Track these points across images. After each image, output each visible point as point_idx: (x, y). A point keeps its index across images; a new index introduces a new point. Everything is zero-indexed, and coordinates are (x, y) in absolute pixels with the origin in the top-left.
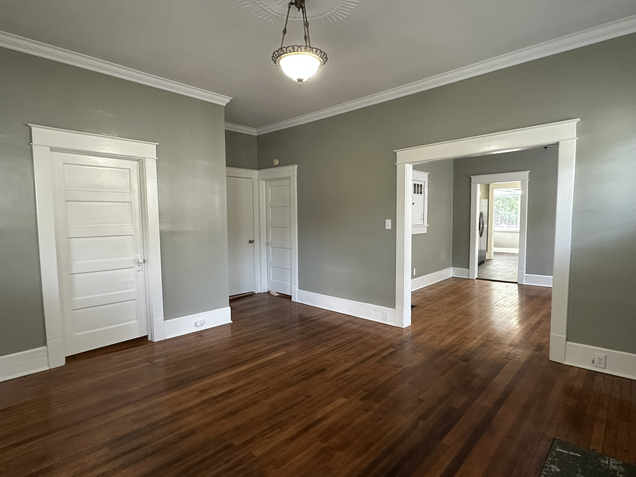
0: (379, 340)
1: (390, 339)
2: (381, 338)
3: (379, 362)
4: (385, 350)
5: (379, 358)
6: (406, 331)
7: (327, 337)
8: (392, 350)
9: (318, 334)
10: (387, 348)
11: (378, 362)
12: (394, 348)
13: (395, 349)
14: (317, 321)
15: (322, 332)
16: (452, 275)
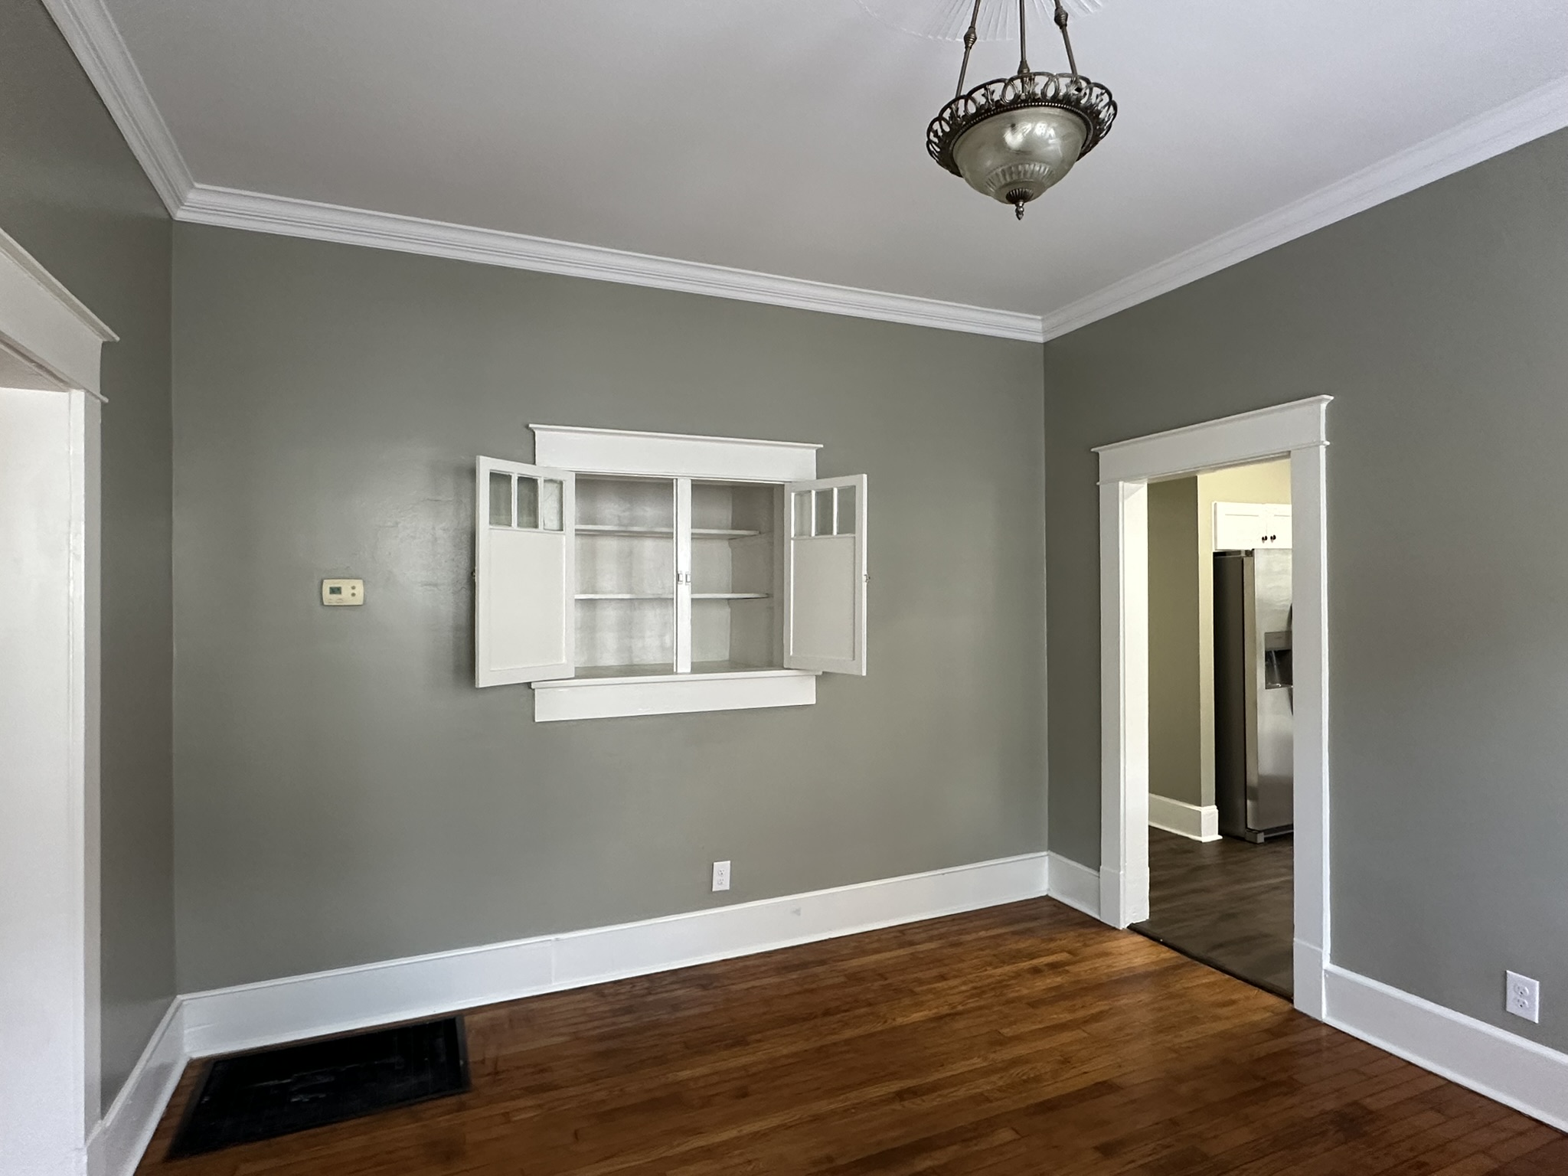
16: (1049, 890)
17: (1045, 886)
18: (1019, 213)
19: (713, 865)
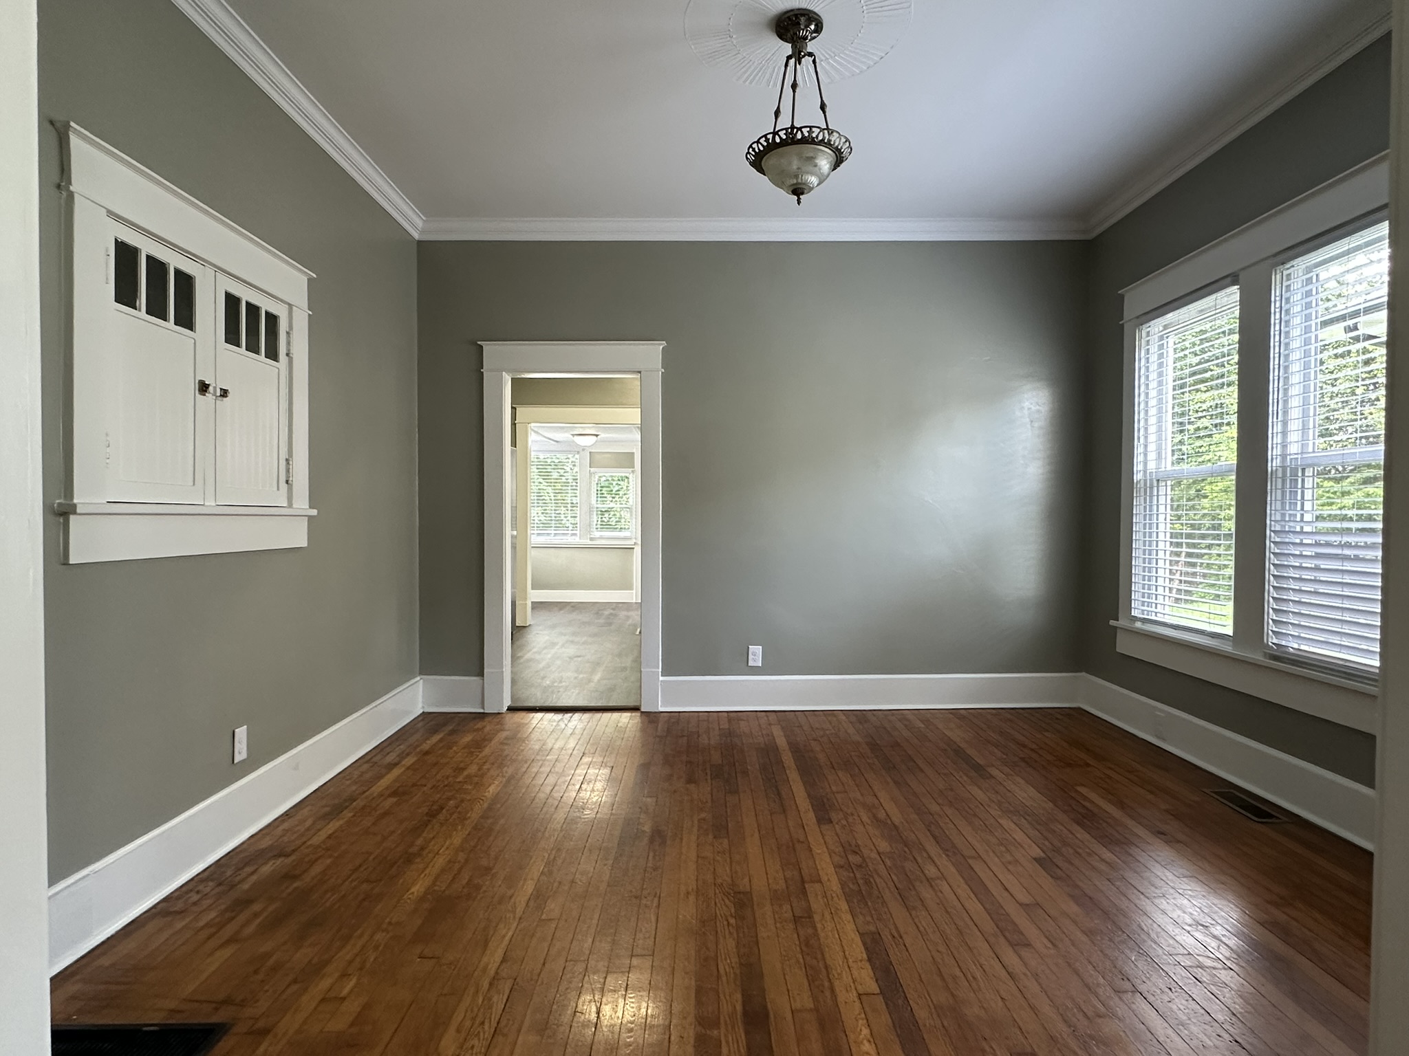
16: (423, 707)
17: (420, 705)
18: (799, 202)
19: (234, 732)
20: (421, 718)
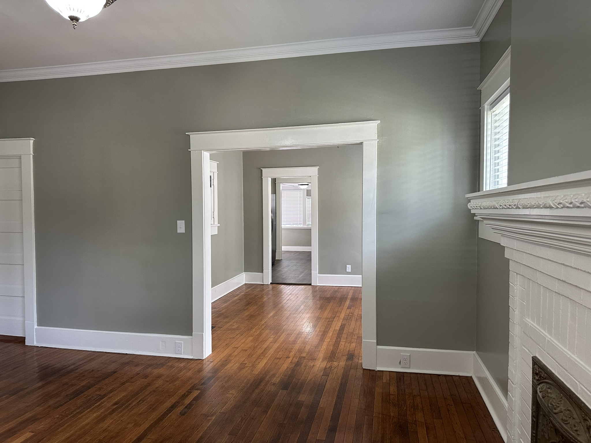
0: (176, 383)
1: (191, 378)
2: (178, 378)
3: (184, 415)
4: (187, 395)
5: (180, 409)
6: (209, 362)
7: (98, 393)
8: (196, 393)
9: (83, 392)
10: (189, 392)
11: (182, 414)
12: (197, 389)
13: (199, 391)
14: (77, 371)
15: (89, 388)
16: (245, 282)
17: (244, 281)
20: (244, 285)
